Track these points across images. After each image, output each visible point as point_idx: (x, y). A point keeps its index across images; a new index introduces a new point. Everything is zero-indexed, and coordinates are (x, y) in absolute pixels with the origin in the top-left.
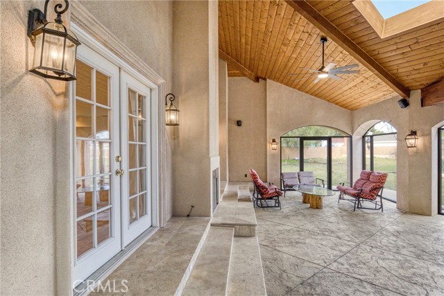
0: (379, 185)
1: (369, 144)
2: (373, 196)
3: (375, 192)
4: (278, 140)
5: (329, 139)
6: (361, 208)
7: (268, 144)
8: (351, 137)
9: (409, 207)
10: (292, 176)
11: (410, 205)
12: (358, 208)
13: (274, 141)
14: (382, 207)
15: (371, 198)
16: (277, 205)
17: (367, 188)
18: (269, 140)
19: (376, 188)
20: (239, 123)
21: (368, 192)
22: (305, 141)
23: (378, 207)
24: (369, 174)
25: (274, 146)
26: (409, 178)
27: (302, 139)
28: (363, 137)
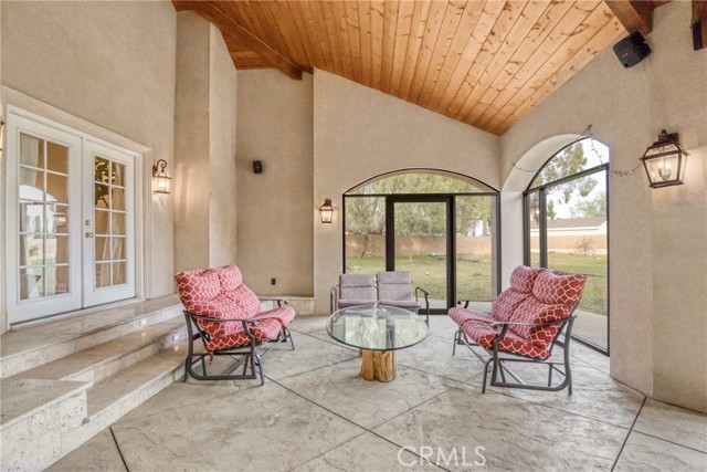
0: (559, 312)
1: (538, 212)
2: (541, 347)
3: (548, 333)
4: (337, 203)
5: (449, 199)
6: (504, 385)
7: (316, 212)
8: (497, 194)
9: (656, 383)
10: (362, 283)
11: (657, 375)
12: (493, 383)
13: (328, 203)
14: (568, 382)
15: (535, 353)
16: (249, 372)
17: (525, 320)
18: (319, 201)
19: (552, 321)
20: (258, 167)
21: (526, 333)
22: (397, 205)
23: (558, 380)
24: (533, 277)
25: (326, 215)
26: (655, 286)
27: (391, 200)
28: (525, 194)
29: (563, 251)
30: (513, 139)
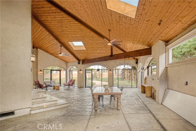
0: (74, 82)
1: (71, 72)
3: (73, 84)
5: (60, 70)
6: (70, 88)
7: (38, 72)
8: (66, 70)
10: (48, 82)
11: (80, 87)
13: (41, 70)
18: (39, 70)
21: (71, 84)
24: (71, 80)
25: (41, 72)
27: (51, 70)
28: (70, 70)
29: (75, 77)
30: (69, 64)
